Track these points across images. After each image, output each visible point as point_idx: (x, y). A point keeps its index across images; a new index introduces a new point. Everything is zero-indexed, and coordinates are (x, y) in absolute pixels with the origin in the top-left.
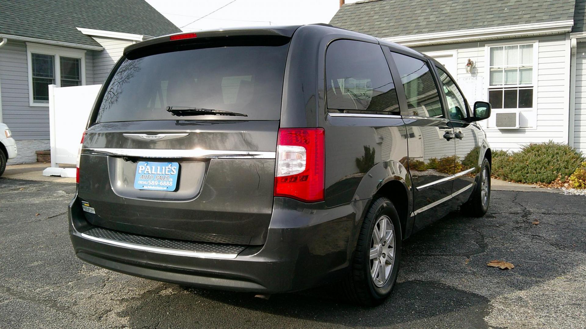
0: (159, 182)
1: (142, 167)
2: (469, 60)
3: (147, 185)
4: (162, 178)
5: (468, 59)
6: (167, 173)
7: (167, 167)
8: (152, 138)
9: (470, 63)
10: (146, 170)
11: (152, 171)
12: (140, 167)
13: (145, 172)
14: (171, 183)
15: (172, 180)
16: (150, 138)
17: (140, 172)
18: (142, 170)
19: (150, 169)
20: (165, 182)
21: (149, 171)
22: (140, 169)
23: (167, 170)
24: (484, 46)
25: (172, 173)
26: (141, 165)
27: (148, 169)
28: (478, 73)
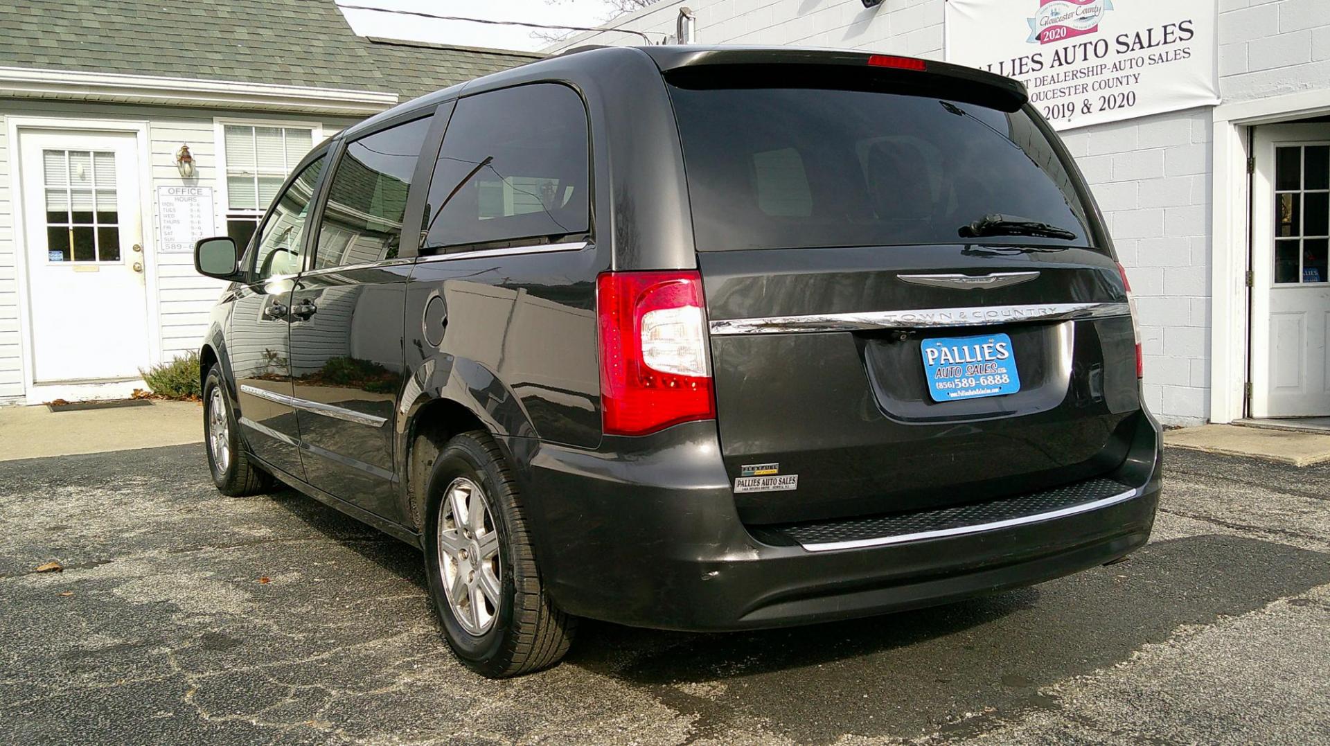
0: (977, 379)
1: (932, 351)
2: (186, 149)
3: (955, 391)
4: (981, 368)
5: (182, 145)
6: (987, 358)
7: (985, 346)
8: (979, 282)
9: (186, 157)
10: (943, 357)
11: (954, 358)
12: (929, 350)
13: (943, 362)
14: (1006, 378)
15: (1005, 371)
16: (976, 282)
17: (931, 362)
18: (934, 357)
19: (951, 354)
20: (990, 378)
21: (949, 357)
22: (930, 357)
23: (986, 351)
24: (211, 121)
25: (999, 356)
26: (929, 348)
27: (946, 355)
28: (198, 179)
